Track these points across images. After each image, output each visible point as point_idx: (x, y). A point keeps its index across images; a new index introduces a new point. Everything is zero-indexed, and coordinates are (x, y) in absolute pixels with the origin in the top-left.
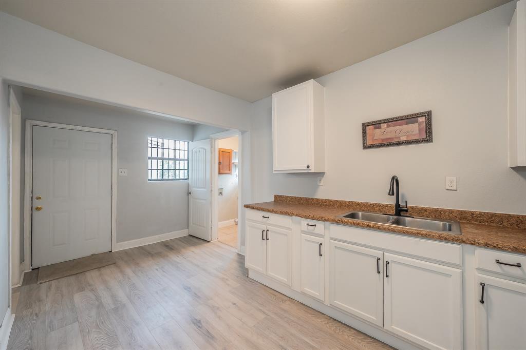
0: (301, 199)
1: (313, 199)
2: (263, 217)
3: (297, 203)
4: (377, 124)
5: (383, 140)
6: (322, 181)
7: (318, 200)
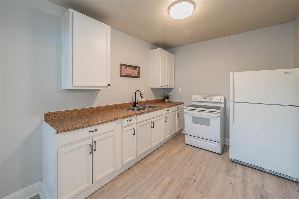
0: (82, 110)
1: (93, 108)
2: (90, 132)
3: (78, 114)
4: (126, 66)
5: (128, 74)
6: (98, 94)
7: (97, 108)
